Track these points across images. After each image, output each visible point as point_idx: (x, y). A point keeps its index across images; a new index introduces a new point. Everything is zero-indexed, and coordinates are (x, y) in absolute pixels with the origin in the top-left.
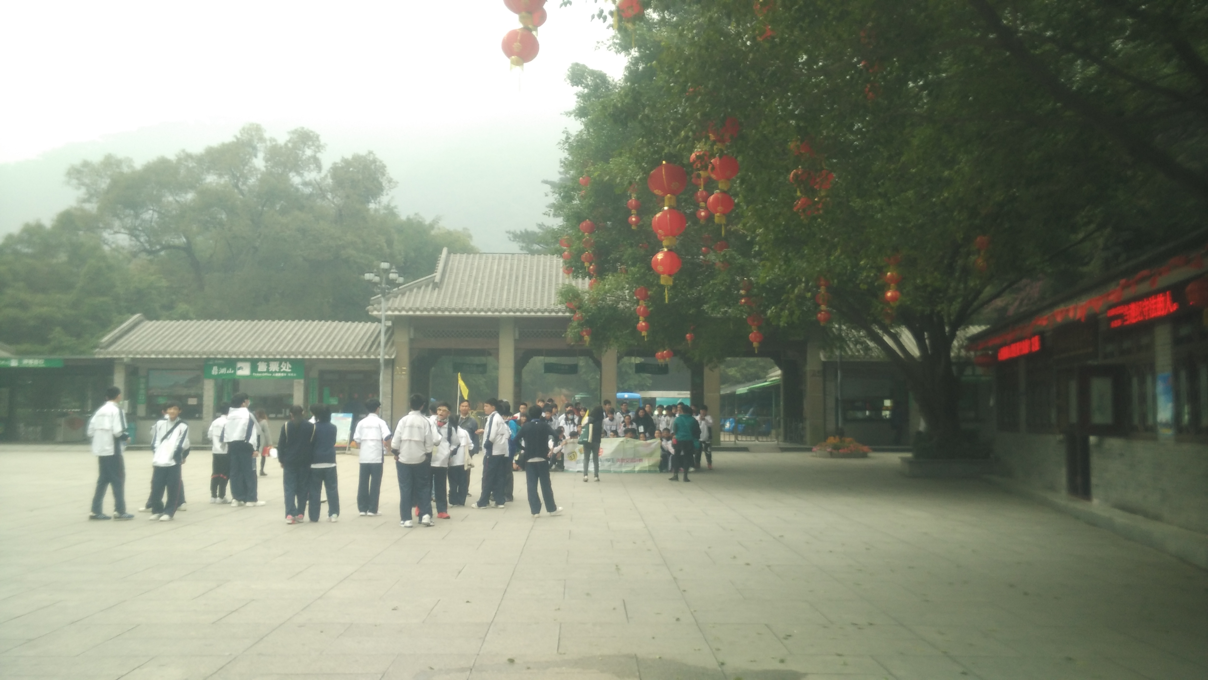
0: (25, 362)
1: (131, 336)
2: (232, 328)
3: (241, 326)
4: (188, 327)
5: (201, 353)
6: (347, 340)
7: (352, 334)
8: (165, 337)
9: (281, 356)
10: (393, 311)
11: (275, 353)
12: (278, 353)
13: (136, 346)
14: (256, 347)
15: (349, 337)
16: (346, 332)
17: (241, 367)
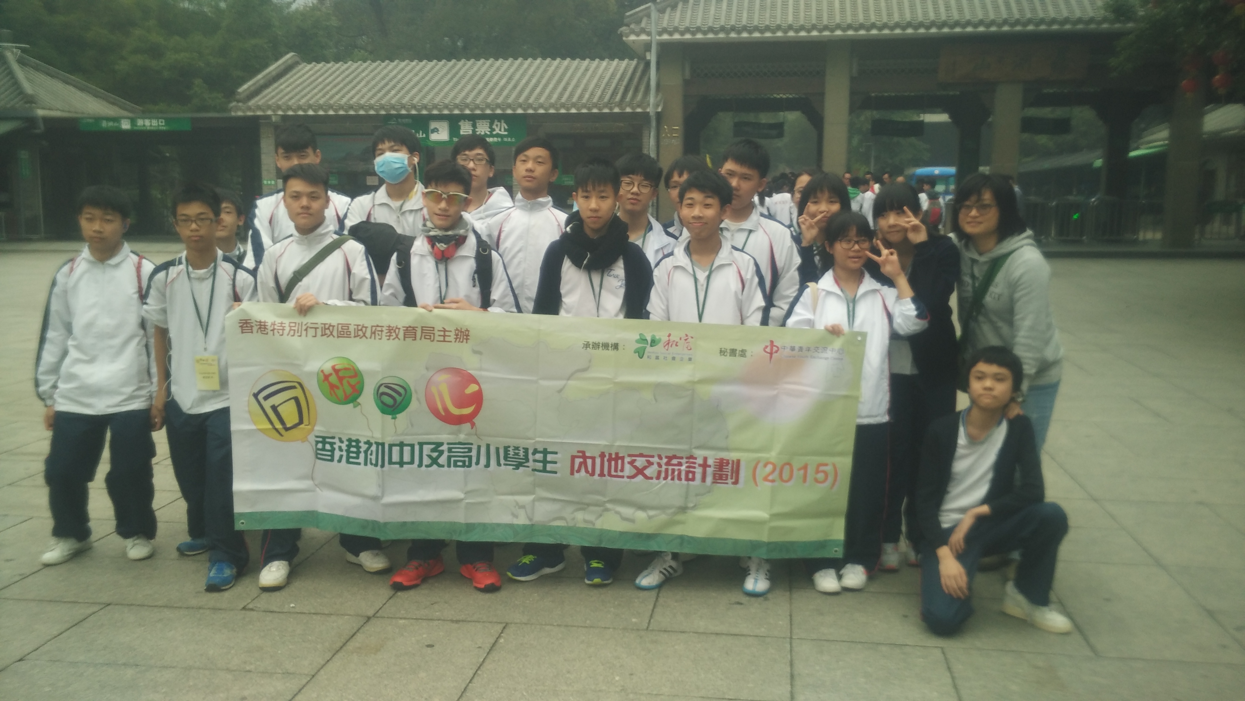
0: (140, 122)
1: (281, 84)
2: (420, 70)
3: (433, 68)
4: (360, 70)
5: (377, 107)
6: (587, 86)
7: (592, 76)
8: (328, 84)
9: (493, 110)
10: (660, 34)
11: (484, 106)
12: (488, 106)
13: (287, 98)
14: (455, 97)
15: (589, 81)
16: (584, 74)
17: (436, 128)
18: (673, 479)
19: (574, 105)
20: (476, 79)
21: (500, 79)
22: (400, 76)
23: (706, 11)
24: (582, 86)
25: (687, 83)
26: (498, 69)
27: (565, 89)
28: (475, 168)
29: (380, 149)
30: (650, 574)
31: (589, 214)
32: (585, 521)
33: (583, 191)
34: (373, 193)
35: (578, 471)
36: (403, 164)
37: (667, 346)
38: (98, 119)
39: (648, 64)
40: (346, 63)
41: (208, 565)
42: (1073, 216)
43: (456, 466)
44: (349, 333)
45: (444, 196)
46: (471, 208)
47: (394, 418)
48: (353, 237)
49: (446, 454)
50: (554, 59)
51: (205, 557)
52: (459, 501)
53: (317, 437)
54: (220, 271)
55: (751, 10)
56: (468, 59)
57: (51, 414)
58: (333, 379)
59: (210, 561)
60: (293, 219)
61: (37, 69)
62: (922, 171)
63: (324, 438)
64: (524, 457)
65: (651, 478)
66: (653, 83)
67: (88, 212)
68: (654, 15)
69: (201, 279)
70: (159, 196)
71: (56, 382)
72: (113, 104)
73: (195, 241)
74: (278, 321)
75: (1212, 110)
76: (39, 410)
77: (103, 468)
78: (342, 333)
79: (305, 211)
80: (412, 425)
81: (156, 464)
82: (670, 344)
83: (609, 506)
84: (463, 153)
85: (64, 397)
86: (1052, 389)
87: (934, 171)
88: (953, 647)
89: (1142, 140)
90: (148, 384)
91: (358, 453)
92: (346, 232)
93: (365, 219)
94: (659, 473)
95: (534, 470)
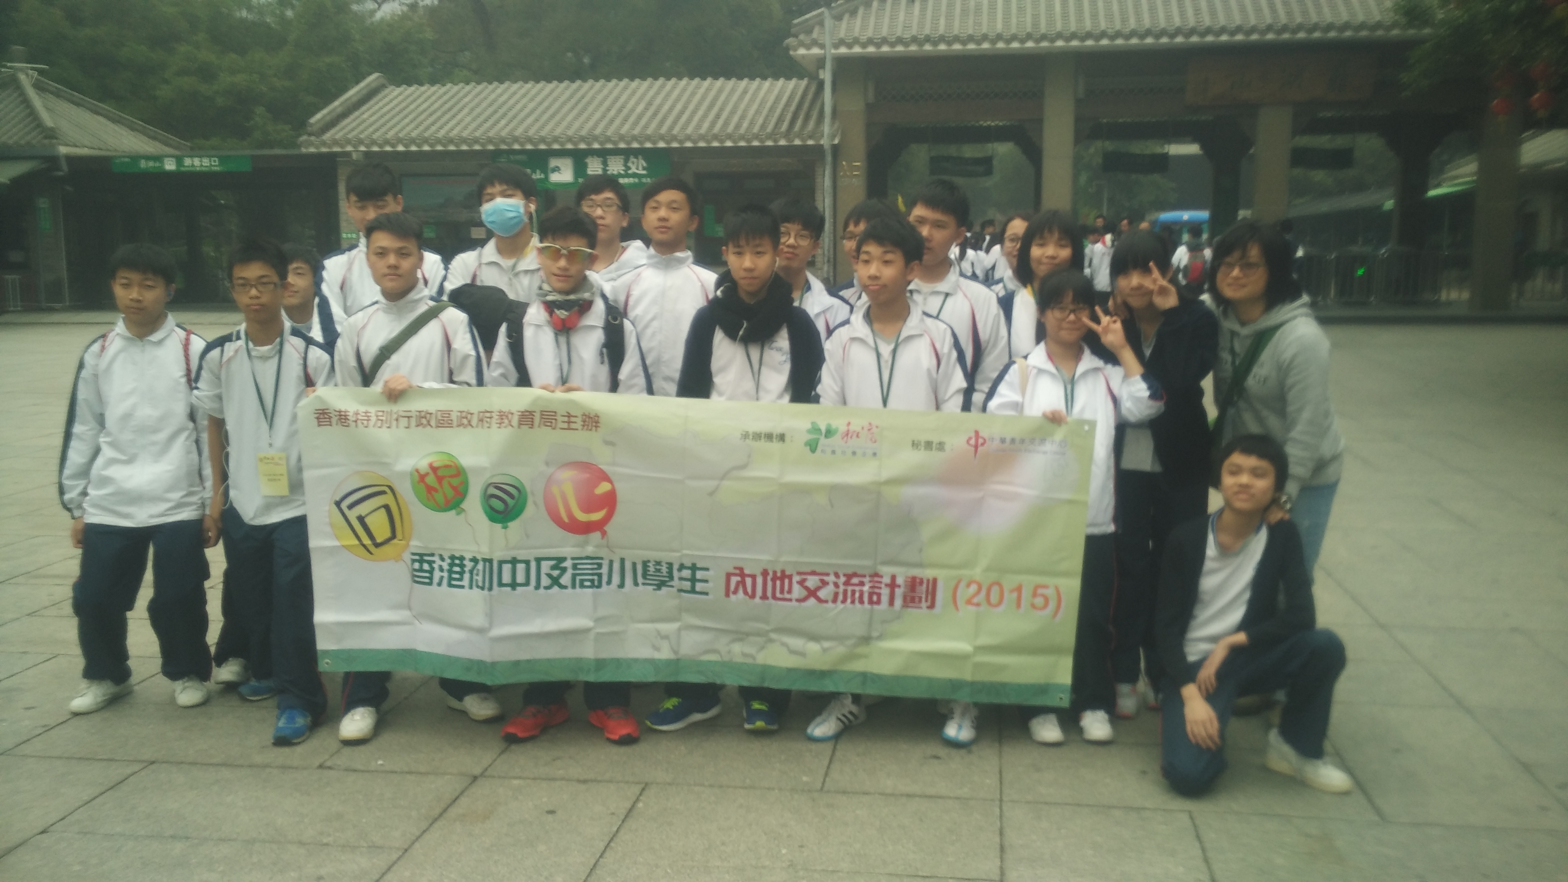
0: (188, 162)
1: (363, 114)
2: (537, 95)
3: (552, 91)
4: (461, 94)
5: (483, 141)
6: (745, 111)
7: (752, 100)
8: (422, 113)
9: (628, 143)
10: (836, 46)
11: (617, 139)
12: (622, 138)
13: (371, 129)
14: (581, 128)
15: (748, 106)
16: (741, 98)
17: (557, 167)
18: (853, 602)
19: (729, 137)
20: (607, 104)
21: (637, 104)
22: (512, 102)
23: (893, 18)
24: (739, 113)
25: (870, 108)
26: (634, 93)
27: (718, 116)
28: (604, 215)
29: (489, 194)
30: (825, 721)
31: (743, 274)
32: (745, 655)
33: (735, 247)
34: (479, 249)
35: (735, 592)
36: (518, 212)
37: (846, 438)
38: (136, 158)
39: (821, 85)
40: (444, 85)
41: (276, 712)
42: (1357, 272)
43: (582, 586)
44: (450, 422)
45: (564, 252)
46: (597, 266)
47: (505, 528)
48: (453, 304)
49: (570, 572)
50: (704, 78)
51: (272, 703)
52: (587, 630)
53: (414, 554)
54: (287, 348)
55: (949, 17)
56: (597, 80)
57: (80, 527)
58: (431, 480)
59: (279, 707)
60: (378, 281)
61: (58, 95)
62: (1167, 216)
63: (421, 555)
64: (668, 575)
65: (826, 602)
66: (828, 109)
67: (124, 276)
68: (829, 22)
69: (264, 358)
70: (212, 254)
71: (85, 488)
72: (154, 138)
73: (256, 310)
74: (362, 409)
75: (1533, 137)
76: (65, 524)
77: (146, 593)
78: (442, 422)
79: (392, 272)
80: (527, 536)
81: (211, 588)
82: (850, 435)
83: (773, 636)
84: (587, 197)
85: (95, 506)
86: (1330, 489)
87: (1182, 217)
88: (1203, 809)
89: (1445, 176)
90: (200, 489)
91: (462, 573)
92: (445, 298)
93: (469, 281)
94: (836, 595)
95: (680, 591)
